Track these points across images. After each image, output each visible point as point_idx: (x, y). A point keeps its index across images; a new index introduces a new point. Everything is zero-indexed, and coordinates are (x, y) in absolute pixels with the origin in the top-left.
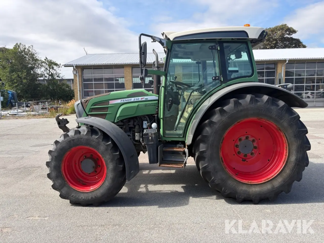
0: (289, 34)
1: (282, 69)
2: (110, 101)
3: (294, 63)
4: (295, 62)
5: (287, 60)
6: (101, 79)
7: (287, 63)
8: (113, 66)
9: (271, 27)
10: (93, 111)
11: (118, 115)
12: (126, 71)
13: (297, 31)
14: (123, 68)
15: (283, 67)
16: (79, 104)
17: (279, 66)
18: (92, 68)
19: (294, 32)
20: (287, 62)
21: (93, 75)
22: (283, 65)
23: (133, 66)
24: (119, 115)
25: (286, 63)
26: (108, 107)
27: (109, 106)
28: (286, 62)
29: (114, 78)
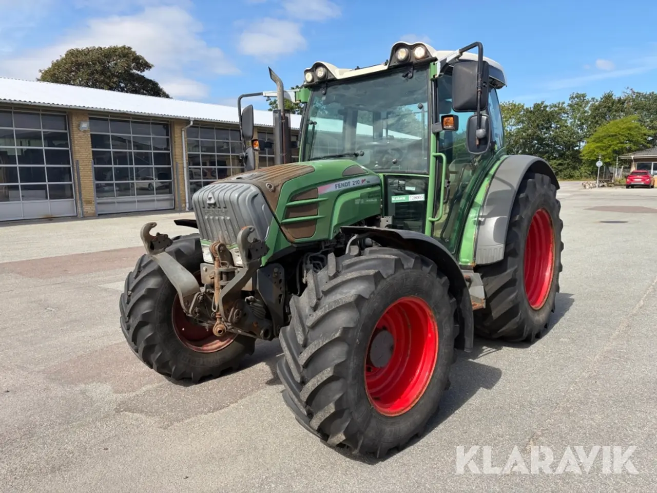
0: (138, 69)
1: (182, 137)
2: (319, 188)
3: (213, 128)
4: (215, 127)
5: (191, 119)
7: (191, 127)
9: (102, 47)
10: (291, 214)
11: (335, 222)
13: (152, 65)
15: (183, 132)
16: (256, 196)
17: (177, 129)
19: (147, 66)
20: (192, 123)
22: (183, 130)
24: (338, 221)
25: (189, 126)
26: (317, 203)
27: (319, 199)
28: (190, 123)
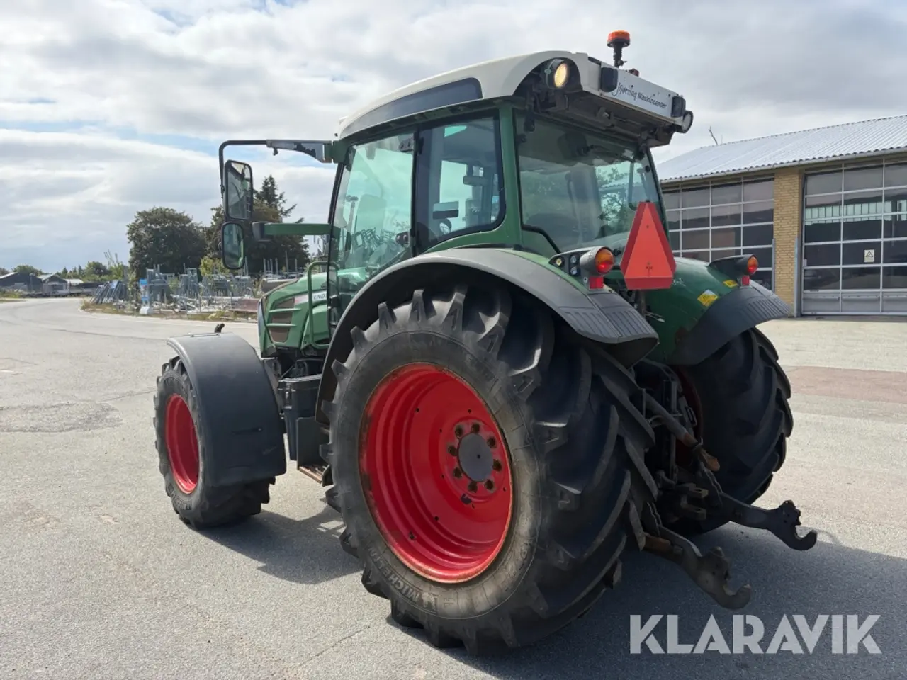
6: (703, 221)
8: (742, 176)
12: (781, 187)
14: (773, 179)
18: (680, 188)
21: (681, 209)
23: (806, 170)
29: (740, 215)
